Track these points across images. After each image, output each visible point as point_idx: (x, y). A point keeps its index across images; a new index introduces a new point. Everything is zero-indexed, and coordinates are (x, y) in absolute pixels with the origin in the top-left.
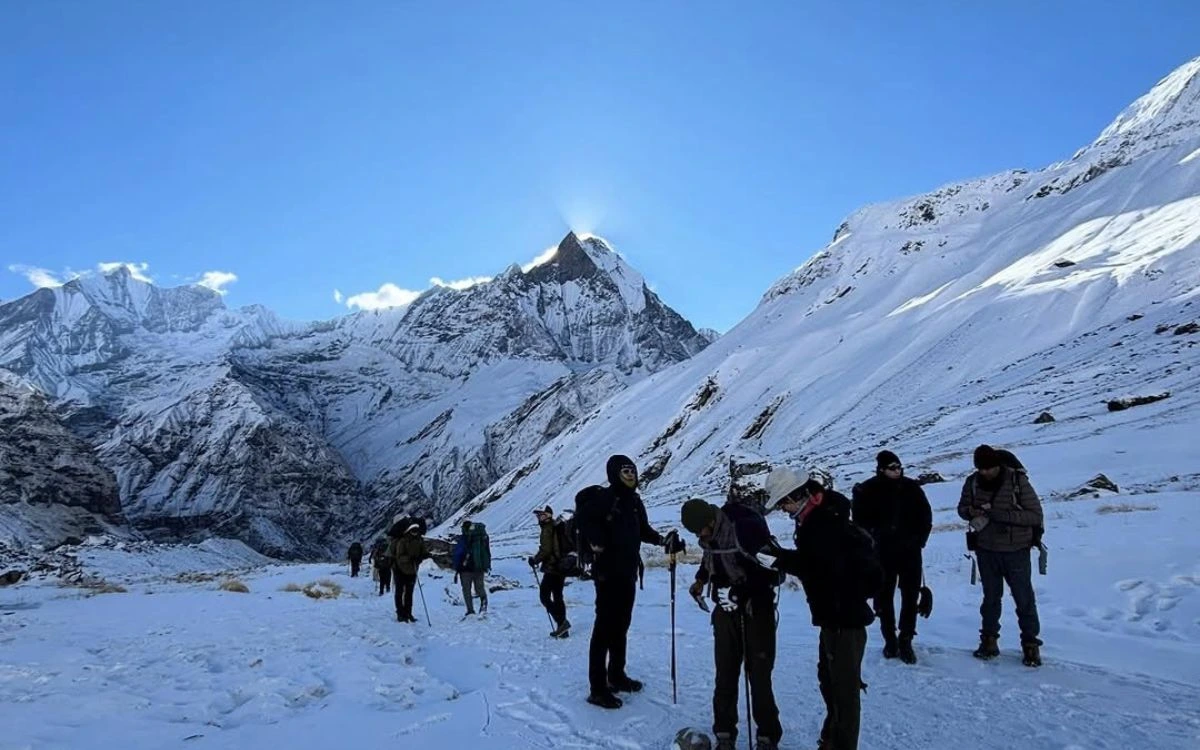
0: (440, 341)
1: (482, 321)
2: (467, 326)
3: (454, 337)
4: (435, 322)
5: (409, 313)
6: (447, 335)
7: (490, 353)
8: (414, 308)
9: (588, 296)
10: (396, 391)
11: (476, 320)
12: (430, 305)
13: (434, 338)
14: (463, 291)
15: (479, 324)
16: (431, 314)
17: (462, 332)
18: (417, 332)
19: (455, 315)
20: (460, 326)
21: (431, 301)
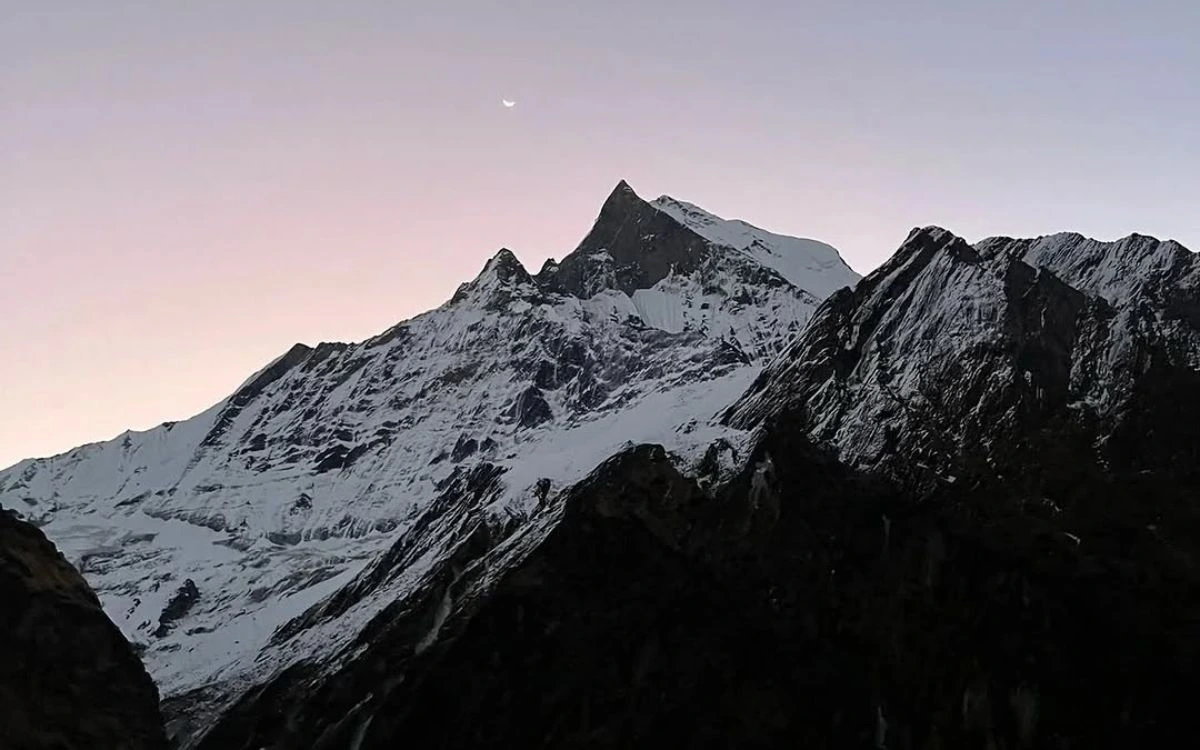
0: (322, 469)
1: (441, 392)
2: (395, 416)
3: (361, 450)
4: (299, 430)
5: (222, 424)
6: (342, 449)
7: (497, 438)
8: (234, 413)
9: (705, 306)
10: (208, 588)
11: (422, 394)
12: (281, 397)
13: (306, 466)
14: (369, 344)
15: (432, 401)
16: (288, 415)
17: (385, 435)
18: (253, 460)
19: (356, 402)
20: (377, 421)
21: (284, 387)
